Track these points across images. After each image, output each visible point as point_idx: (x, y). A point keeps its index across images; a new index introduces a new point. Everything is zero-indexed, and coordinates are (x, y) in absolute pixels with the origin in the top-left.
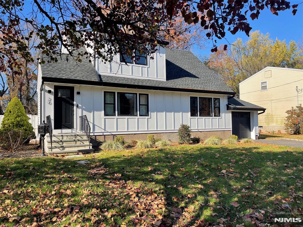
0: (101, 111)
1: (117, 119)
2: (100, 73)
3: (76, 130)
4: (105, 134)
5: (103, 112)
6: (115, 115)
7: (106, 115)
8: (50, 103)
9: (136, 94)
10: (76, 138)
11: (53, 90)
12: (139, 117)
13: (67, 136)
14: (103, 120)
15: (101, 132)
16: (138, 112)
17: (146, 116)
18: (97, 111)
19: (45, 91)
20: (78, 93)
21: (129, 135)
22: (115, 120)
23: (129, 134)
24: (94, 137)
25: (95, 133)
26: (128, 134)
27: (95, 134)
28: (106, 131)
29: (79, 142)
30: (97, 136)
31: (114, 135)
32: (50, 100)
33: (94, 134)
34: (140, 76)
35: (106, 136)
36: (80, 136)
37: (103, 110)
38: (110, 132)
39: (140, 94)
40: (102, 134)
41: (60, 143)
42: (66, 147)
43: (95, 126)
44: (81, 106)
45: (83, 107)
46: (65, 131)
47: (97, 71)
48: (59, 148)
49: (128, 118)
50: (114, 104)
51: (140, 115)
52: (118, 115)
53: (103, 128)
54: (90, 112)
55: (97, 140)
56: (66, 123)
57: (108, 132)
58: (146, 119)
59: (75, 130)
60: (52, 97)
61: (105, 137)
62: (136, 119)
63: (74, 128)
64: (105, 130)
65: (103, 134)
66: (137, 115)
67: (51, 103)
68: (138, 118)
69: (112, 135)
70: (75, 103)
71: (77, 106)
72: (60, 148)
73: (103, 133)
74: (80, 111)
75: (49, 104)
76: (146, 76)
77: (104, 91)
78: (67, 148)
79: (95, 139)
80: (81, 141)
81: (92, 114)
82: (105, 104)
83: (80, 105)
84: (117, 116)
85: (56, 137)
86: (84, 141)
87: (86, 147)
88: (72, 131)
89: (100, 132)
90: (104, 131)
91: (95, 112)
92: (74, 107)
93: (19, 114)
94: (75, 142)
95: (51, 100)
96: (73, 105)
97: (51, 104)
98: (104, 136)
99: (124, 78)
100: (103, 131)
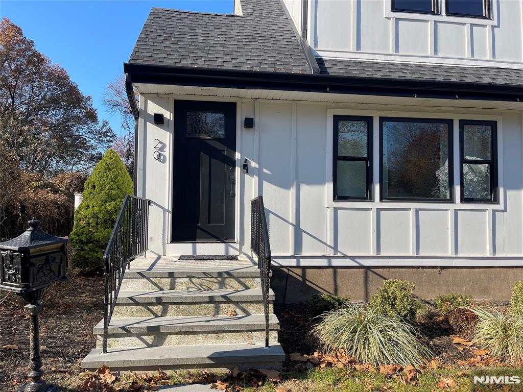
0: (322, 182)
1: (379, 210)
2: (321, 54)
3: (241, 248)
4: (335, 263)
5: (329, 188)
6: (371, 198)
7: (338, 196)
8: (162, 158)
9: (450, 122)
10: (222, 285)
11: (168, 115)
12: (458, 204)
13: (190, 277)
14: (329, 214)
15: (323, 257)
16: (457, 189)
17: (488, 201)
18: (309, 183)
19: (147, 117)
20: (249, 123)
21: (421, 270)
22: (372, 215)
23: (423, 267)
24: (299, 271)
25: (301, 260)
26: (419, 267)
27: (304, 263)
28: (339, 255)
29: (231, 305)
30: (308, 271)
31: (369, 268)
32: (160, 146)
33: (298, 262)
34: (467, 57)
35: (339, 270)
36: (237, 279)
37: (329, 181)
38: (353, 258)
39: (463, 123)
40: (324, 263)
41: (155, 308)
42: (171, 333)
43: (304, 234)
44: (257, 166)
45: (265, 170)
46: (205, 248)
47: (313, 47)
48: (139, 335)
49: (418, 210)
50: (369, 159)
51: (464, 200)
52: (381, 200)
53: (330, 240)
54: (287, 186)
55: (308, 283)
56: (209, 223)
57: (346, 257)
58: (488, 216)
59: (237, 246)
60: (167, 137)
61: (335, 273)
62: (450, 215)
63: (234, 239)
64: (335, 248)
65: (330, 262)
66: (451, 200)
67: (164, 157)
68: (456, 211)
69: (361, 267)
70: (238, 156)
71: (245, 167)
72: (145, 337)
73: (329, 258)
74: (252, 183)
75: (159, 159)
76: (488, 56)
77: (335, 116)
78: (174, 337)
79: (300, 279)
80: (236, 303)
81: (292, 192)
82: (337, 158)
83: (254, 164)
84: (377, 203)
85: (148, 279)
86: (251, 302)
87: (255, 334)
88: (227, 251)
89: (320, 254)
90: (332, 254)
91: (304, 188)
92: (236, 168)
93: (114, 192)
94: (212, 306)
95: (164, 146)
96: (233, 163)
97: (164, 162)
98: (331, 270)
99: (407, 65)
100: (330, 253)
